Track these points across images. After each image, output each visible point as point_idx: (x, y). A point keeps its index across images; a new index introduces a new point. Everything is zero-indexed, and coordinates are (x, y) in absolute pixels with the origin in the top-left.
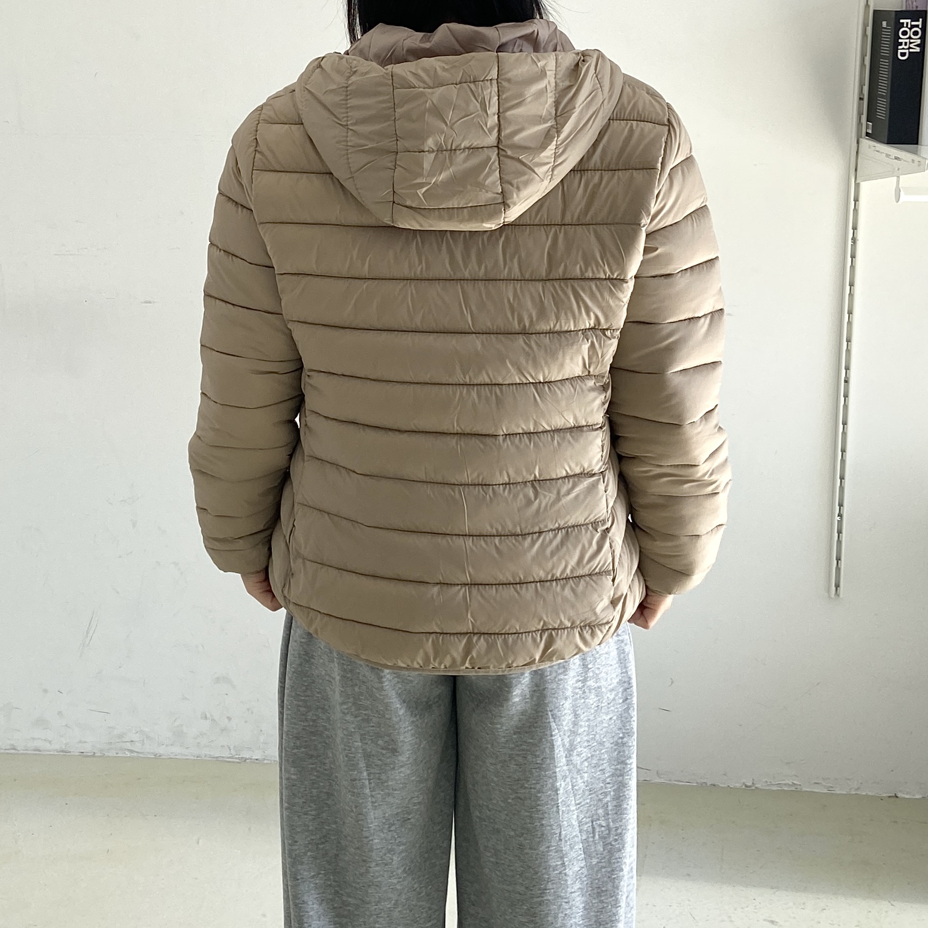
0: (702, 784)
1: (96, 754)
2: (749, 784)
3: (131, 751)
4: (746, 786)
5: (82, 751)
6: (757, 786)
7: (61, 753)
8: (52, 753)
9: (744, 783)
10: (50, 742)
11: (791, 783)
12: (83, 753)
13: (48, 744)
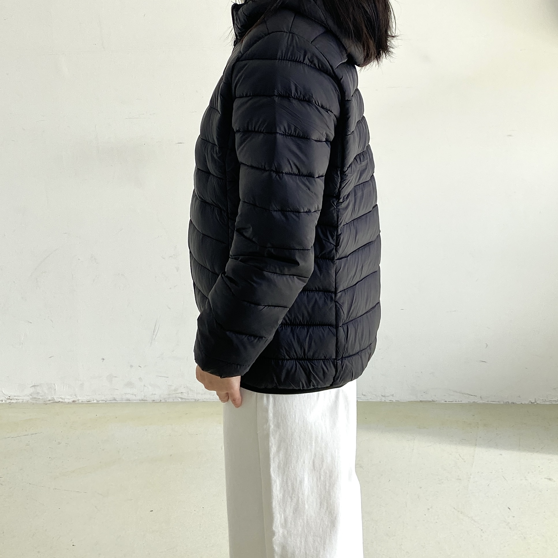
0: (506, 403)
1: (162, 401)
2: (533, 401)
3: (182, 398)
4: (531, 403)
6: (537, 402)
7: (142, 401)
8: (136, 401)
9: (530, 401)
11: (557, 400)
12: (154, 400)
13: (134, 397)
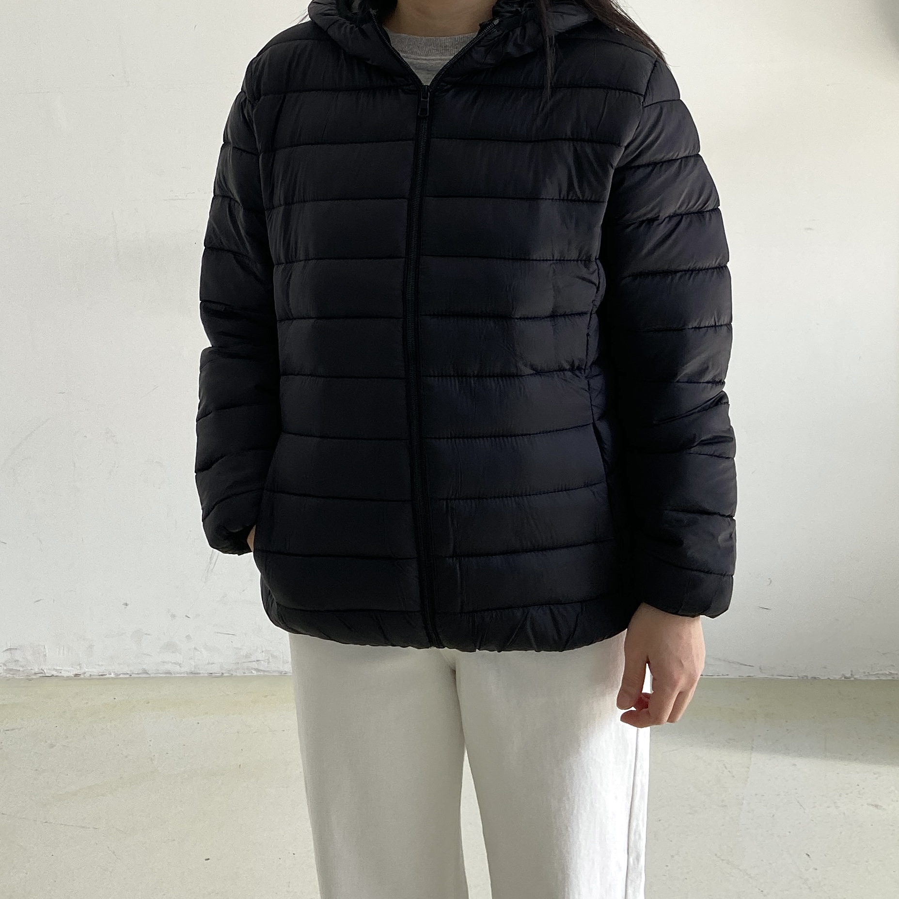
0: (803, 677)
1: (224, 675)
2: (848, 675)
3: (258, 670)
4: (845, 678)
5: (211, 672)
6: (855, 677)
7: (192, 675)
8: (182, 675)
9: (843, 675)
10: (180, 665)
11: (888, 673)
12: (211, 674)
13: (178, 667)
